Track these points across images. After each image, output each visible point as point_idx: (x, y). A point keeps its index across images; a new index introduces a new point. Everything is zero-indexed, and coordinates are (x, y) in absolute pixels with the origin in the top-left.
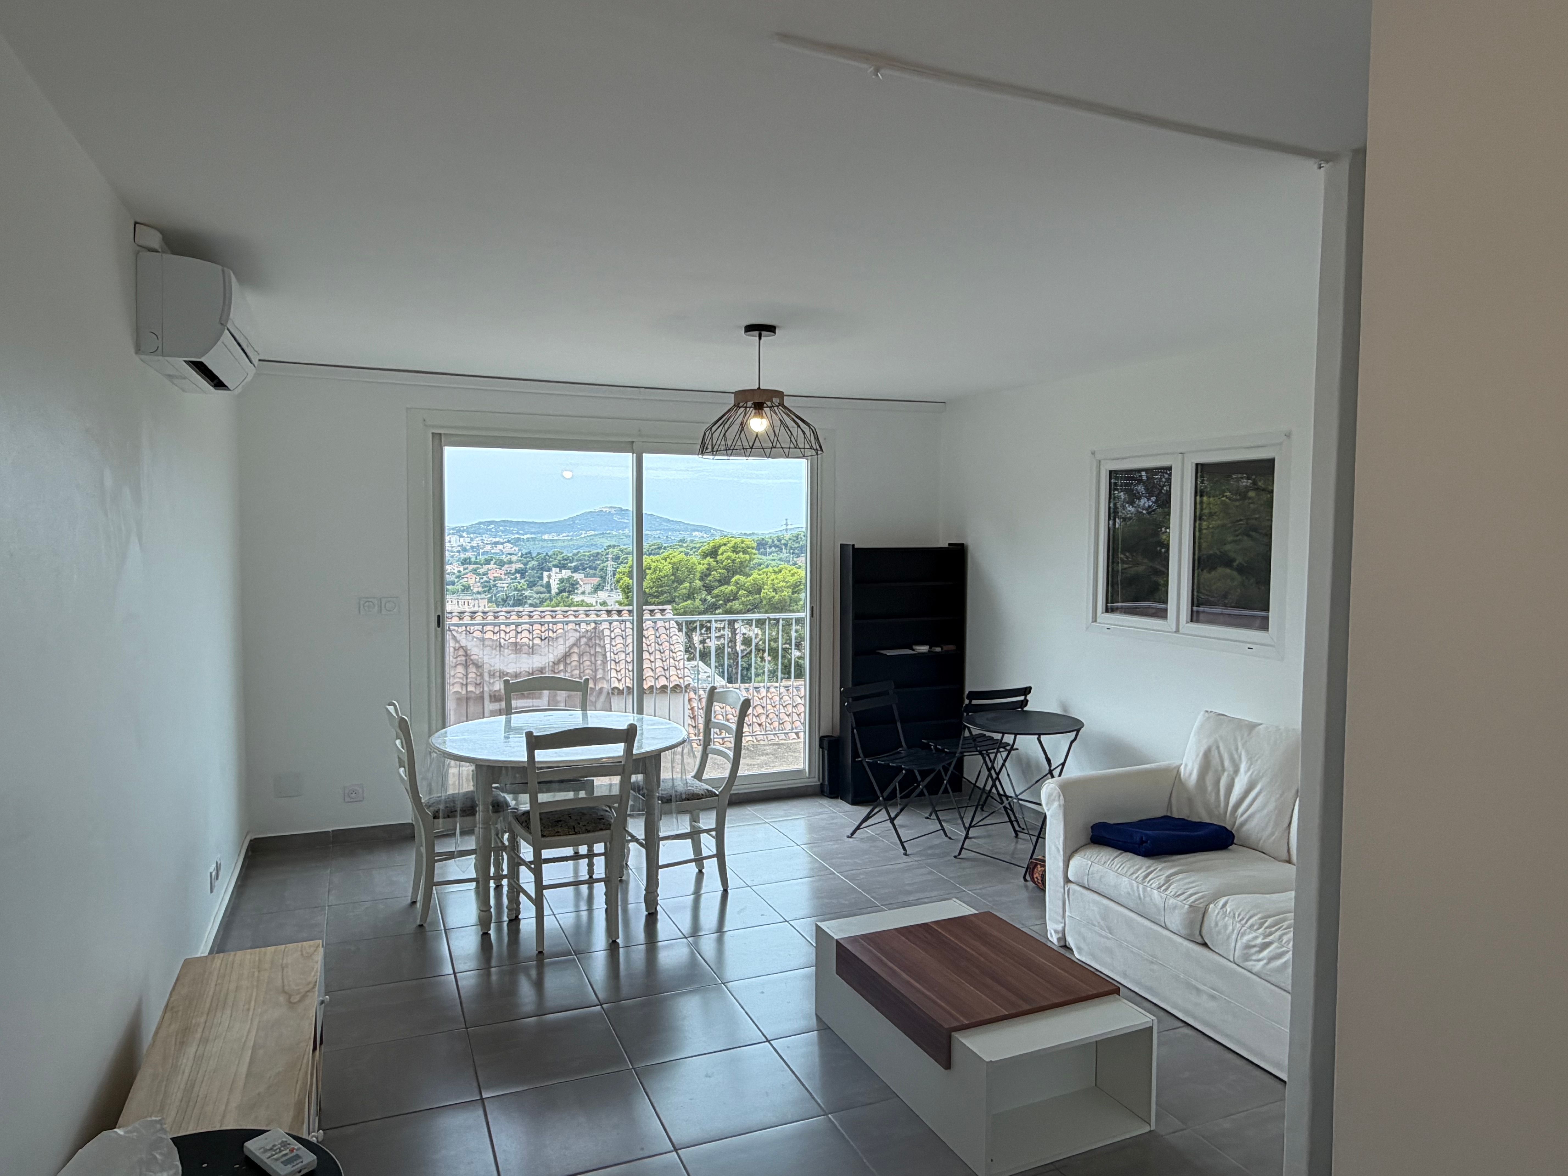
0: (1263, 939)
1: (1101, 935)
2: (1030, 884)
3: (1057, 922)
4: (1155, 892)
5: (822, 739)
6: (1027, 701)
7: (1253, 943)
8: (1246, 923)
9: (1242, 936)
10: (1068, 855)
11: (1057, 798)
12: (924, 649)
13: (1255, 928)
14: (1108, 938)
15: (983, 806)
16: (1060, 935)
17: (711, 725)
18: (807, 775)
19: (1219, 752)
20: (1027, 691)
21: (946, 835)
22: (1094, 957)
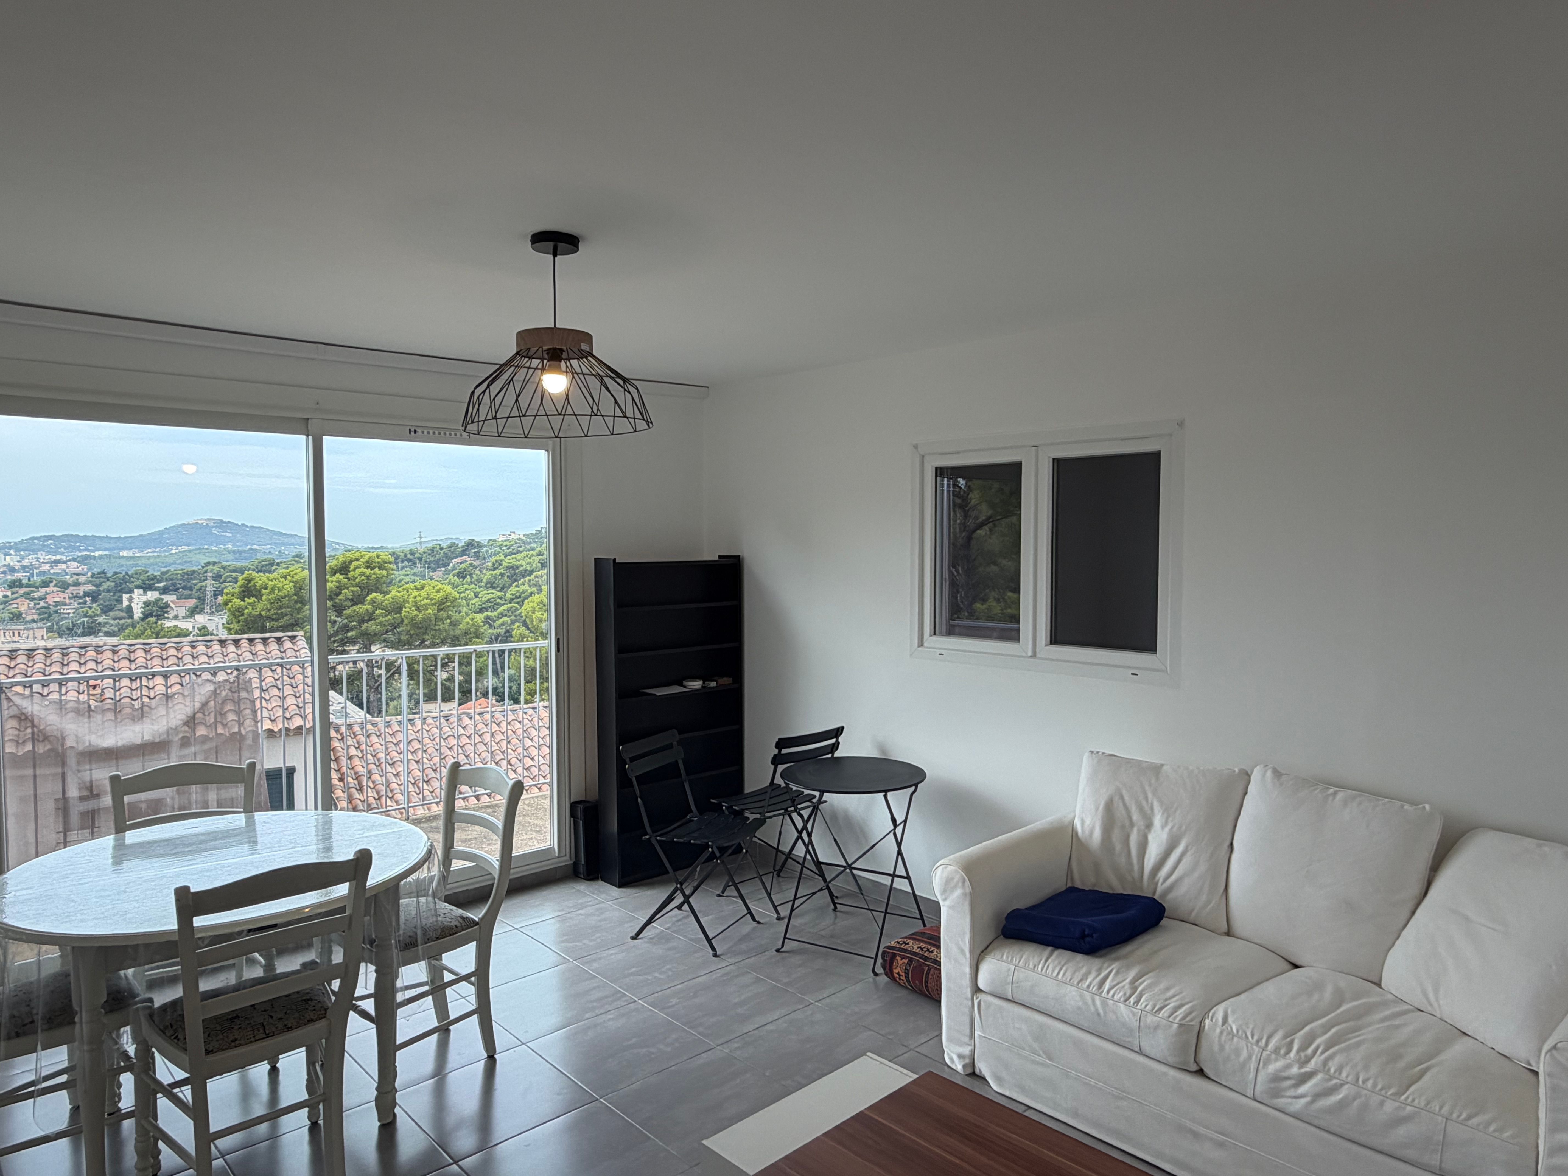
0: (1301, 1067)
1: (1034, 1062)
2: (883, 979)
3: (961, 1044)
4: (1122, 1006)
5: (573, 806)
6: (838, 743)
7: (1284, 1074)
8: (1267, 1044)
9: (1266, 1064)
10: (976, 956)
11: (960, 884)
12: (697, 684)
13: (1282, 1052)
14: (1047, 1066)
15: (780, 871)
16: (967, 1061)
17: (455, 817)
18: (557, 855)
19: (1124, 804)
20: (839, 731)
21: (754, 919)
22: (1023, 1090)
